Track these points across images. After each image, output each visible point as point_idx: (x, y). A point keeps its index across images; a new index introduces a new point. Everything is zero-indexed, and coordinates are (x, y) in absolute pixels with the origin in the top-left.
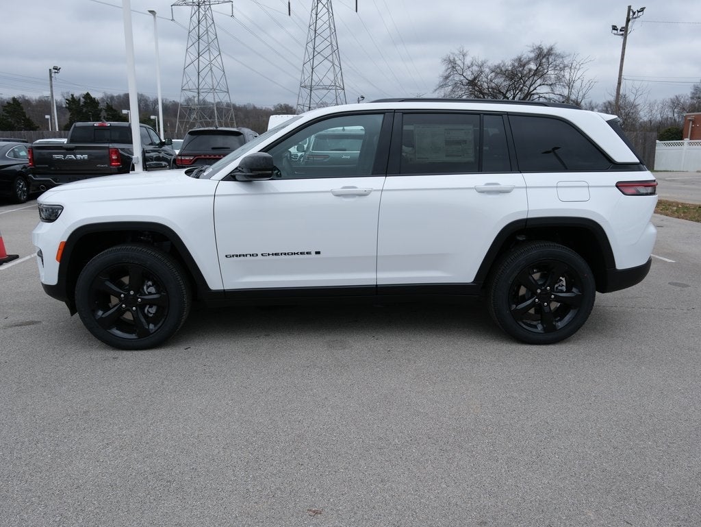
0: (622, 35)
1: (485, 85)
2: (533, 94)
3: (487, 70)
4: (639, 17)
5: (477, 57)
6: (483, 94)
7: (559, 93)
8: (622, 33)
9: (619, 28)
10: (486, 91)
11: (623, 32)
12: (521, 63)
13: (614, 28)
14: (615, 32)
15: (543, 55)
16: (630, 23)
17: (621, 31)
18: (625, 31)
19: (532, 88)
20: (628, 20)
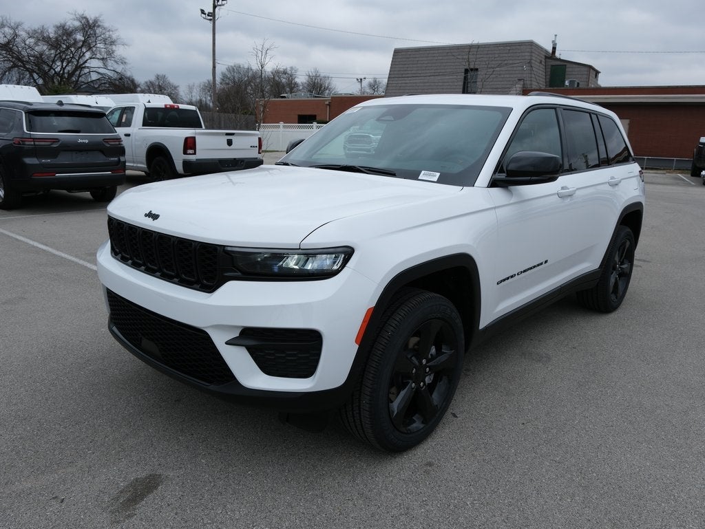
0: (210, 20)
1: (24, 53)
2: (84, 67)
3: (23, 34)
4: (223, 5)
5: (8, 17)
6: (22, 62)
7: (112, 69)
8: (209, 18)
9: (206, 12)
10: (26, 59)
11: (211, 18)
12: (65, 32)
13: (203, 12)
14: (203, 15)
15: (89, 27)
16: (217, 9)
17: (208, 15)
18: (212, 16)
19: (81, 61)
20: (215, 7)
